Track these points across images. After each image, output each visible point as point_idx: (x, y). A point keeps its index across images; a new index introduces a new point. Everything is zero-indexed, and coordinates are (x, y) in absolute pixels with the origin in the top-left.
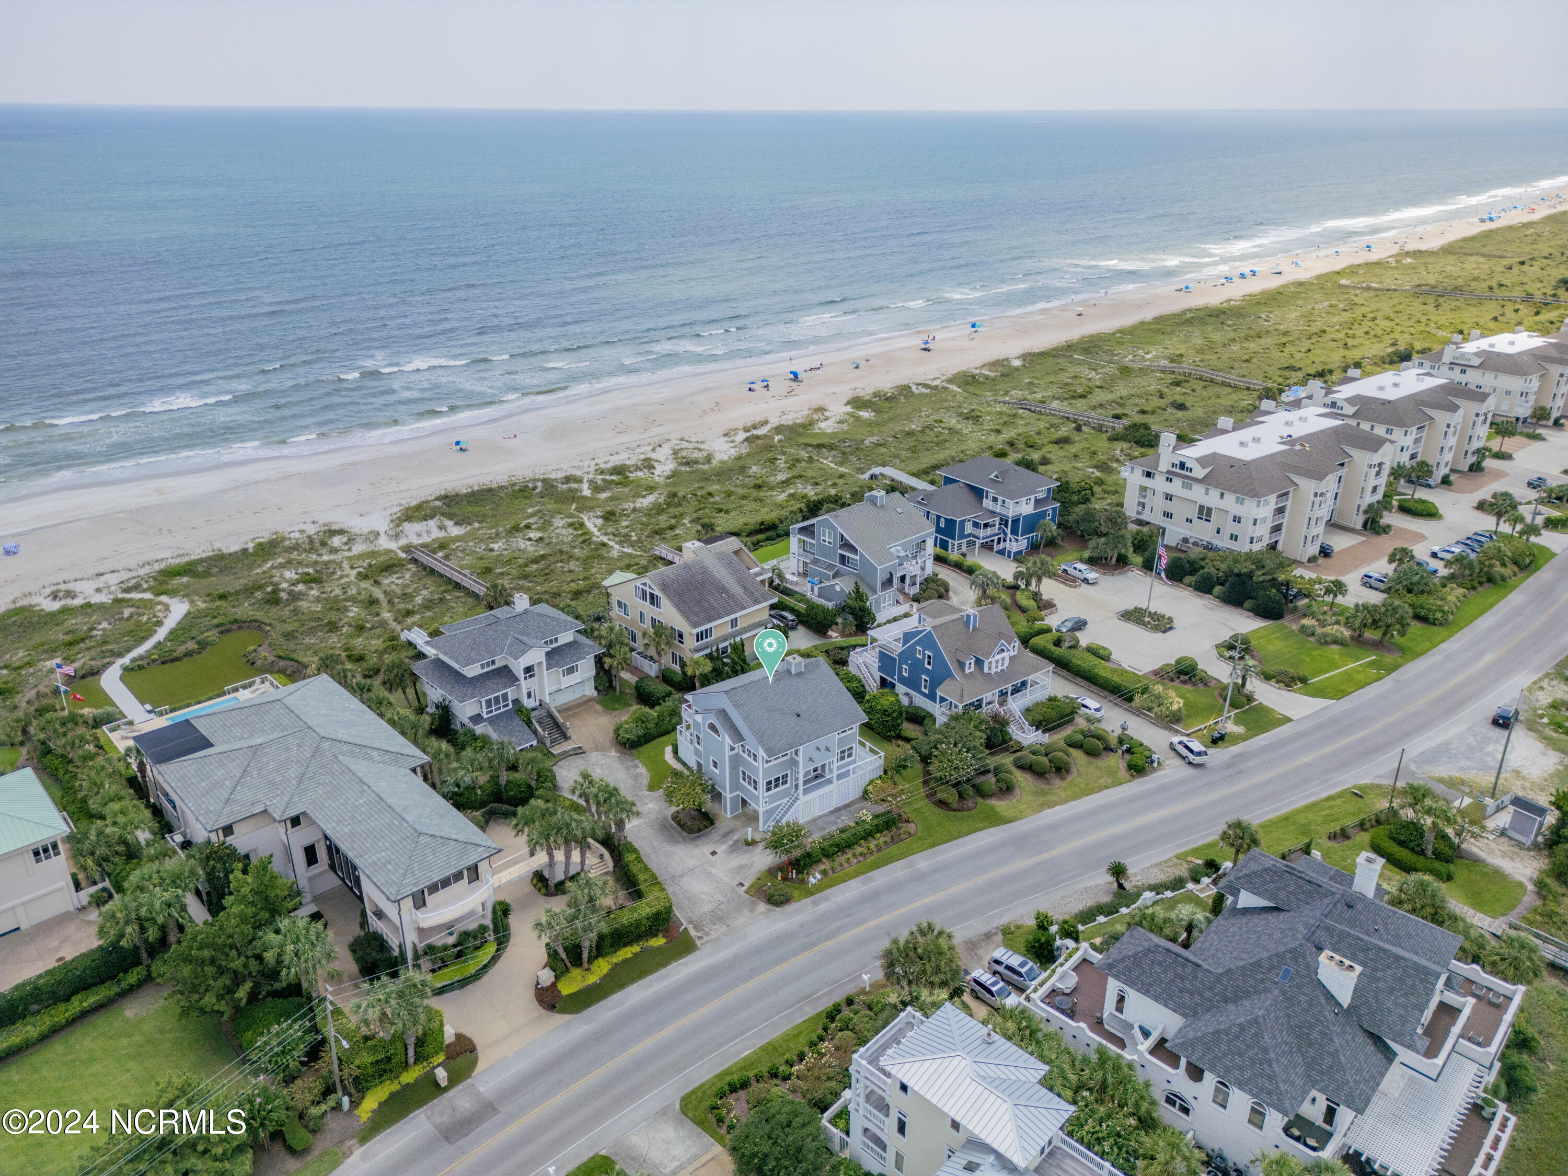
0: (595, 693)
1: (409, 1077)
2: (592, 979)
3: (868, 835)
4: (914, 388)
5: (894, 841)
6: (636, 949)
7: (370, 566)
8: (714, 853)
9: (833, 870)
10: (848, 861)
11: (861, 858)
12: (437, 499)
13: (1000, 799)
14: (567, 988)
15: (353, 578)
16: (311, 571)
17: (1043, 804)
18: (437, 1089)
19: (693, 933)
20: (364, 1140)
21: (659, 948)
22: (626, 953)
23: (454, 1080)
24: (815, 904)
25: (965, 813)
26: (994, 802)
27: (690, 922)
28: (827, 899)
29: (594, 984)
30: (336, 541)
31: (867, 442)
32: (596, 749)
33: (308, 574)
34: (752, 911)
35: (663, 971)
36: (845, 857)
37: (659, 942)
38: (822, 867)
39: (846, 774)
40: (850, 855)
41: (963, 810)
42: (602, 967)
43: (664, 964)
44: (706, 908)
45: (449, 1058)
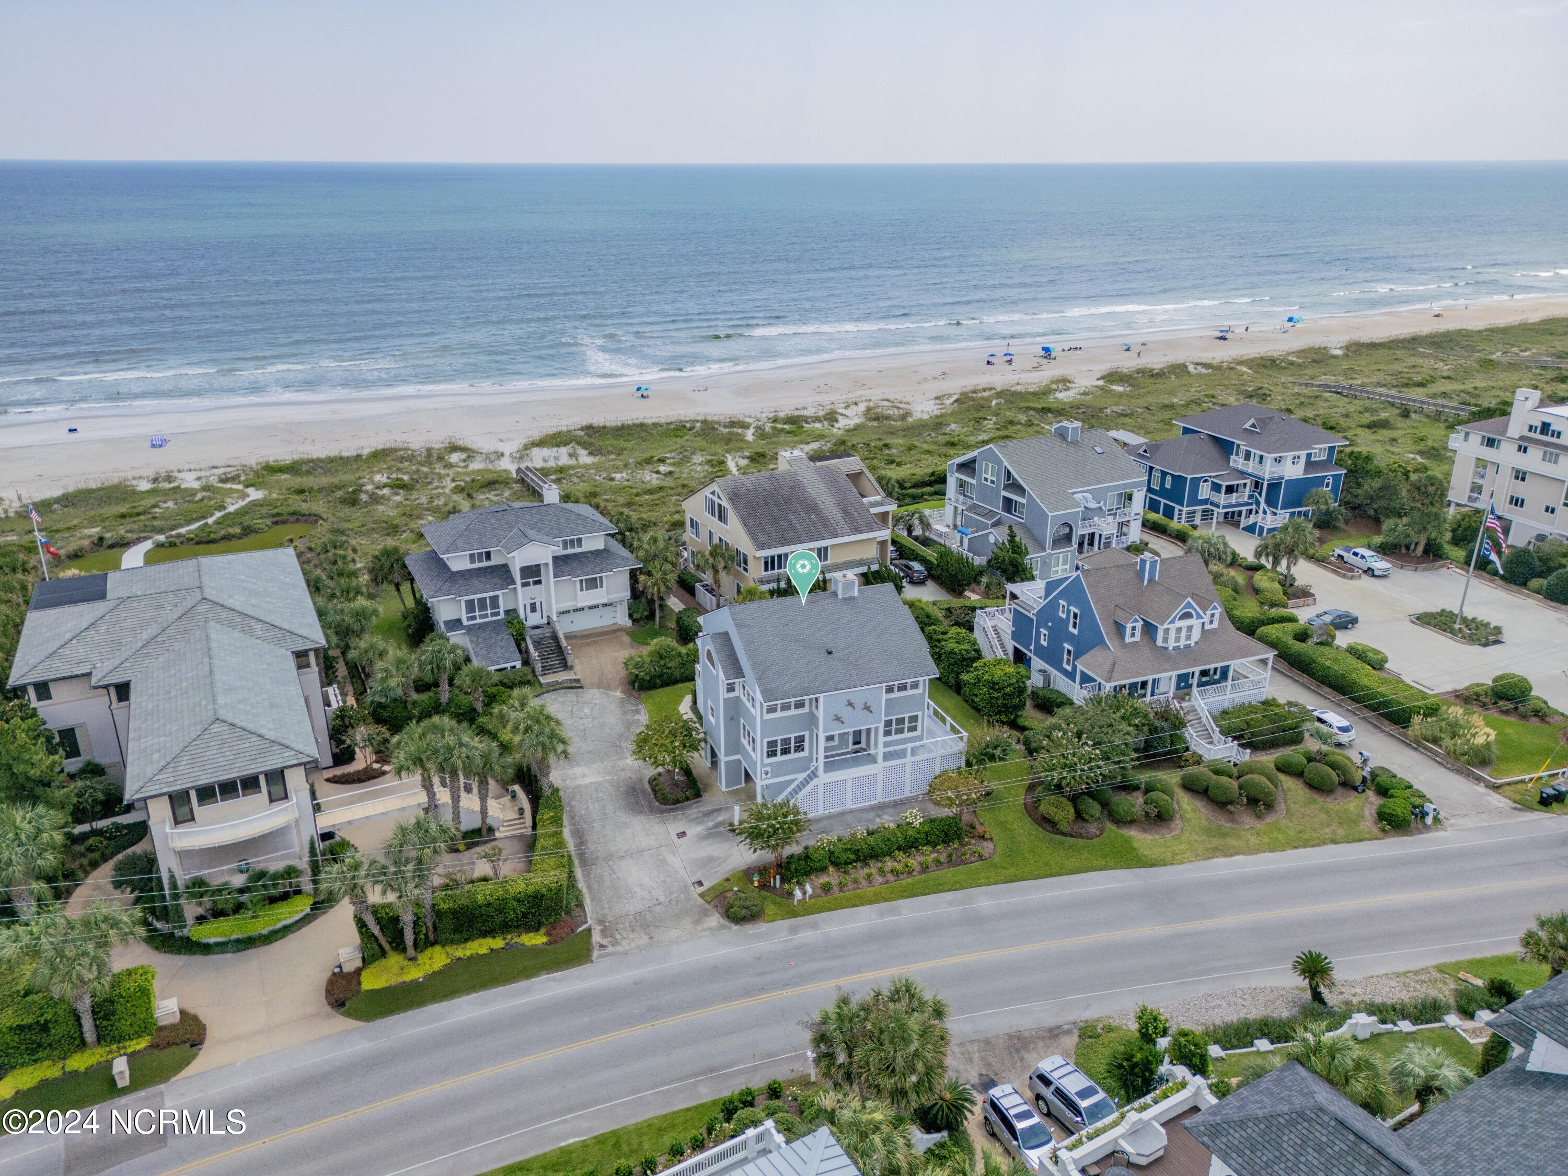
0: (629, 623)
1: (79, 1062)
2: (415, 974)
3: (909, 845)
4: (1191, 368)
5: (950, 862)
6: (498, 943)
7: (473, 481)
8: (682, 835)
9: (842, 886)
10: (869, 878)
11: (891, 877)
12: (582, 429)
13: (1145, 830)
14: (371, 981)
15: (447, 491)
16: (406, 478)
17: (1216, 849)
19: (596, 938)
21: (534, 948)
22: (481, 946)
23: (137, 1083)
24: (793, 930)
25: (1081, 842)
26: (1133, 834)
27: (601, 922)
28: (815, 926)
29: (414, 982)
30: (455, 458)
31: (1108, 411)
32: (599, 686)
33: (402, 479)
34: (697, 922)
35: (523, 984)
36: (866, 871)
37: (536, 939)
38: (824, 879)
39: (901, 754)
40: (874, 870)
41: (1080, 836)
42: (433, 960)
43: (528, 973)
44: (632, 907)
45: (154, 1046)
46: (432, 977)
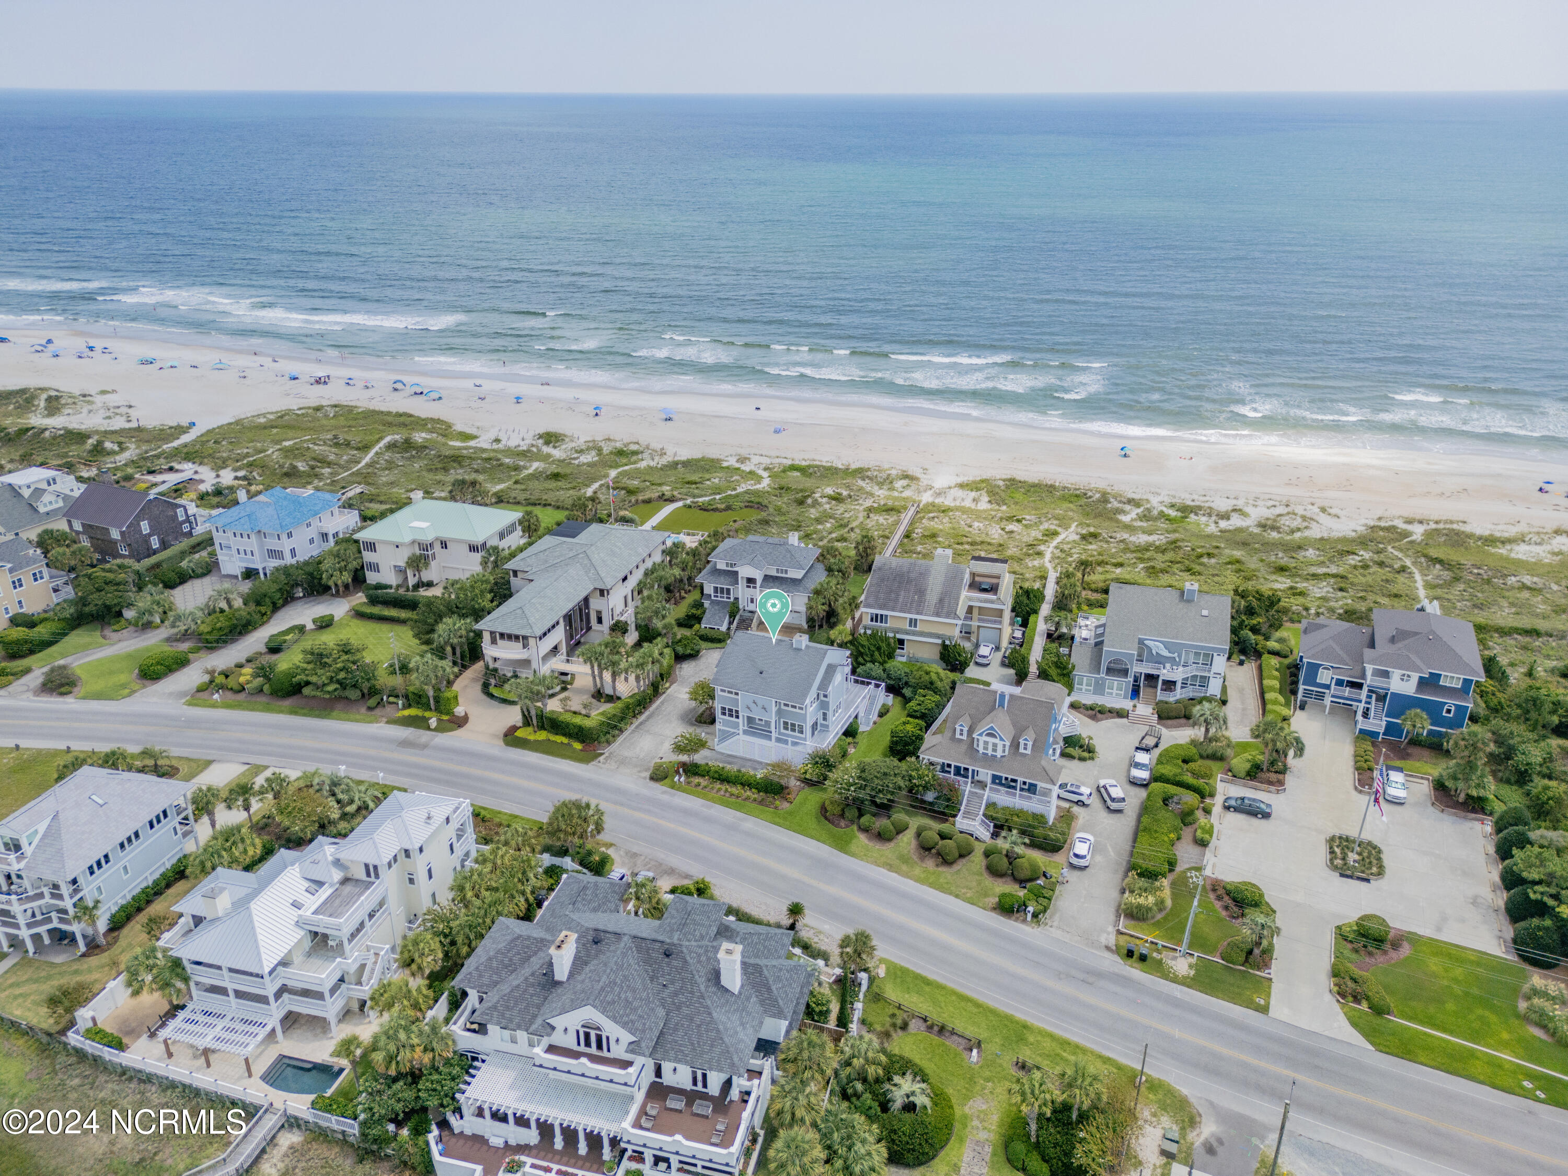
0: (806, 626)
1: (427, 714)
2: (532, 738)
5: (761, 803)
6: (565, 740)
7: (885, 505)
9: (704, 788)
10: (719, 790)
11: (727, 795)
13: (870, 839)
14: (519, 734)
18: (429, 728)
19: (603, 757)
20: (388, 722)
21: (573, 749)
22: (560, 739)
23: (435, 730)
24: (664, 792)
25: (828, 826)
26: (860, 837)
27: (611, 752)
28: (673, 796)
30: (899, 484)
33: (840, 494)
34: (639, 772)
35: (558, 760)
36: (720, 786)
37: (578, 746)
39: (786, 742)
40: (724, 788)
41: (833, 823)
42: (542, 735)
43: (563, 757)
44: (627, 753)
45: (449, 721)
46: (536, 741)
